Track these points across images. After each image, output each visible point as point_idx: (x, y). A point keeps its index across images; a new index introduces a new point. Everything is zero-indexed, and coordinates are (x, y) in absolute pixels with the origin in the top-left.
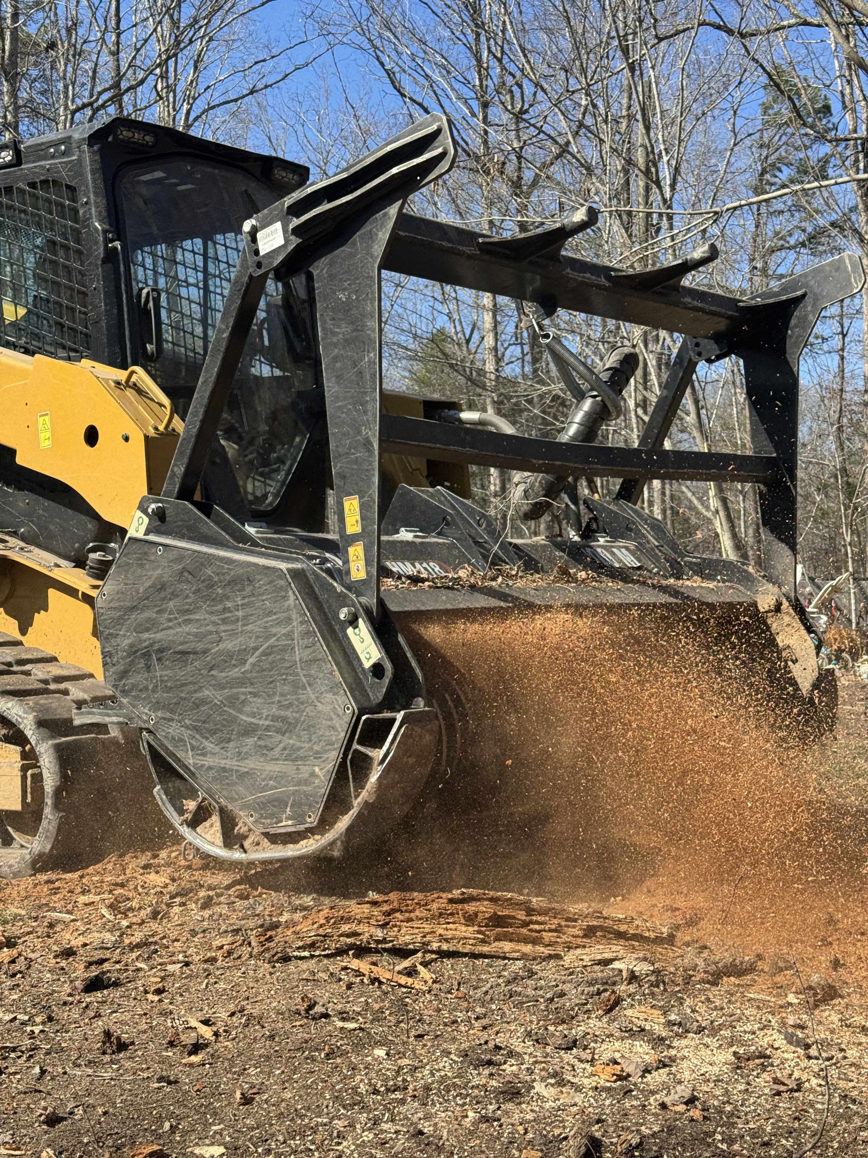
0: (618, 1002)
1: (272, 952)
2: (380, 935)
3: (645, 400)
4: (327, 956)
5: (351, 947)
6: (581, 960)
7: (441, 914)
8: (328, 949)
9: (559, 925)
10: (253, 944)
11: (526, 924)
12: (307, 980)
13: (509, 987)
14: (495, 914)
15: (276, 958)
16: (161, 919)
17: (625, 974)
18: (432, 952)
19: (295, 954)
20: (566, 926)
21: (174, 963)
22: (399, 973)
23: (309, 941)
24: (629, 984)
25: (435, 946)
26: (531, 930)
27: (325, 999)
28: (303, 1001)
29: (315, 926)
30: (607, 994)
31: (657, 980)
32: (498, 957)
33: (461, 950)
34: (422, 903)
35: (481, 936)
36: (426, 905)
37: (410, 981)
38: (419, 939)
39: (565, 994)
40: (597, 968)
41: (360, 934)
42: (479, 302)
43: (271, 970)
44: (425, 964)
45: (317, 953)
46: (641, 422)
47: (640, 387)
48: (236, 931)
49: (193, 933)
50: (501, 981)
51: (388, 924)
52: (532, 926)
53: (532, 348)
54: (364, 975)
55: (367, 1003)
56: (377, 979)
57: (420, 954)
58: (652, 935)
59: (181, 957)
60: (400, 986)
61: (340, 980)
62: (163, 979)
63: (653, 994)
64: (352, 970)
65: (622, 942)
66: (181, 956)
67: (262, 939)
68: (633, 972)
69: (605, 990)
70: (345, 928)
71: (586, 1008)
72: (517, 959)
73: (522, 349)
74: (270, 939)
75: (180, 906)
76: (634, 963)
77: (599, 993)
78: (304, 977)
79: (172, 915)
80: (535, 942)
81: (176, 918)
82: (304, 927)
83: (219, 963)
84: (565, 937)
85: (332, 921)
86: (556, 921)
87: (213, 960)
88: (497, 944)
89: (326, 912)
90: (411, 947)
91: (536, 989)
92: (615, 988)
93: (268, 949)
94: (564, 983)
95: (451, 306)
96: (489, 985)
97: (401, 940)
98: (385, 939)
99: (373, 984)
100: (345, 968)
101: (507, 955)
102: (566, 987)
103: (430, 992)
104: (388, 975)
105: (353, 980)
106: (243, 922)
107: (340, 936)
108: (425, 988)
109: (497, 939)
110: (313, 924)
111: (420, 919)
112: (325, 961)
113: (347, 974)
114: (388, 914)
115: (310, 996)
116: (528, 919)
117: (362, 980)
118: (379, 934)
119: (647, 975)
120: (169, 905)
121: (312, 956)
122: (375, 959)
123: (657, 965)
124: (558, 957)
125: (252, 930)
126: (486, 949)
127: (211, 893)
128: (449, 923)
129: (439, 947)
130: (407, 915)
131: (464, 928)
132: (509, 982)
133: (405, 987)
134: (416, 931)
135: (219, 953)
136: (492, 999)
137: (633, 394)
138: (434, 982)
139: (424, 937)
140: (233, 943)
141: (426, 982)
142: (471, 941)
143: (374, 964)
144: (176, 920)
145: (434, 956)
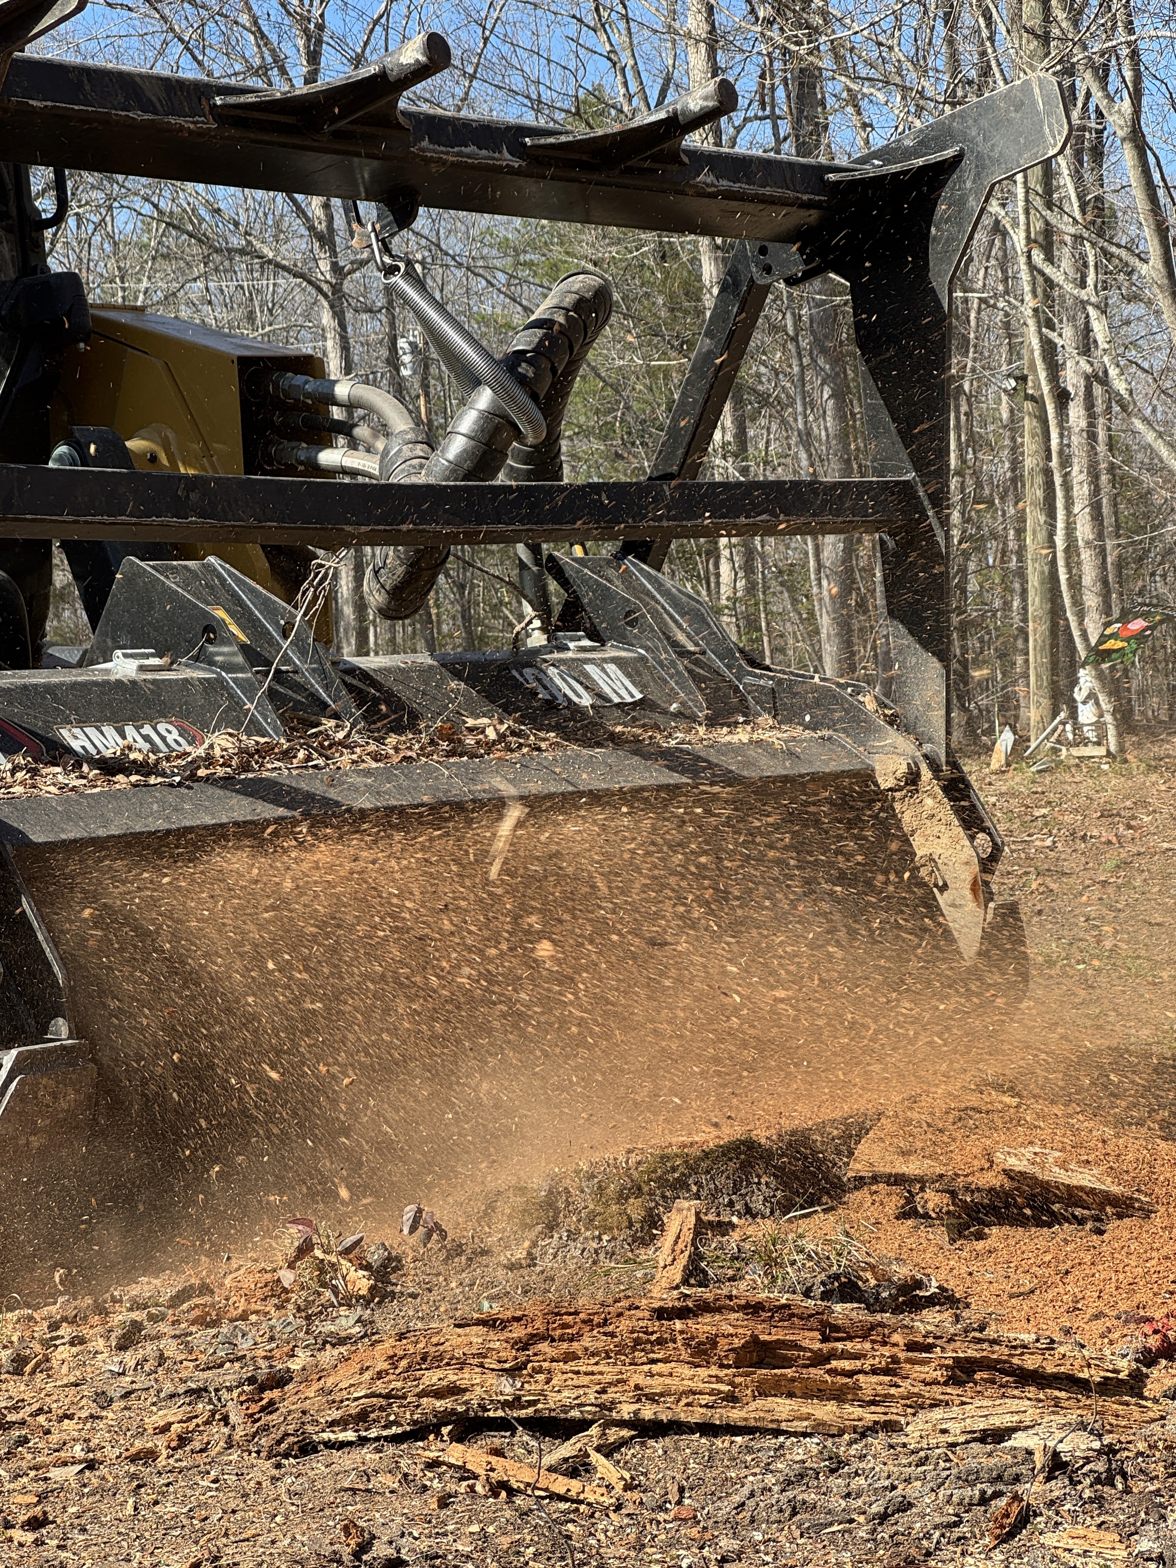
0: (1025, 1518)
1: (277, 1435)
2: (508, 1390)
3: (1049, 231)
4: (397, 1439)
5: (445, 1418)
6: (944, 1431)
7: (637, 1342)
8: (396, 1423)
9: (895, 1359)
10: (233, 1419)
11: (820, 1360)
12: (354, 1491)
13: (790, 1494)
14: (755, 1339)
15: (284, 1446)
16: (33, 1372)
17: (1039, 1459)
18: (622, 1424)
19: (325, 1436)
20: (909, 1361)
21: (65, 1464)
22: (551, 1469)
23: (354, 1409)
24: (1048, 1479)
25: (626, 1411)
26: (832, 1372)
27: (395, 1528)
28: (348, 1534)
29: (367, 1376)
30: (1002, 1502)
31: (1109, 1470)
32: (764, 1431)
33: (683, 1417)
34: (596, 1319)
35: (726, 1388)
36: (605, 1323)
37: (575, 1486)
38: (592, 1398)
39: (910, 1505)
40: (976, 1447)
41: (465, 1390)
42: (677, 25)
43: (275, 1472)
44: (608, 1450)
45: (373, 1433)
46: (1040, 279)
47: (1038, 202)
48: (198, 1393)
49: (103, 1400)
50: (770, 1479)
51: (524, 1365)
52: (834, 1363)
53: (797, 125)
54: (476, 1477)
55: (485, 1536)
56: (503, 1485)
57: (594, 1430)
58: (1097, 1376)
59: (78, 1451)
60: (554, 1497)
61: (425, 1488)
62: (42, 1497)
63: (1099, 1500)
64: (450, 1466)
65: (1031, 1391)
66: (78, 1448)
67: (254, 1408)
68: (1056, 1454)
69: (997, 1495)
70: (432, 1378)
71: (957, 1532)
72: (805, 1435)
73: (775, 127)
74: (270, 1407)
75: (72, 1344)
76: (1059, 1435)
77: (984, 1500)
78: (346, 1485)
79: (55, 1363)
80: (840, 1396)
81: (65, 1369)
82: (343, 1377)
83: (162, 1461)
84: (906, 1384)
85: (404, 1363)
86: (886, 1351)
87: (150, 1455)
88: (760, 1403)
89: (388, 1345)
90: (575, 1414)
91: (848, 1495)
92: (1020, 1488)
93: (266, 1428)
94: (908, 1481)
95: (615, 38)
96: (746, 1491)
97: (554, 1400)
98: (518, 1398)
99: (496, 1495)
100: (432, 1465)
101: (784, 1426)
102: (914, 1490)
103: (618, 1508)
104: (528, 1476)
105: (452, 1487)
106: (209, 1374)
107: (420, 1395)
108: (607, 1501)
109: (763, 1391)
110: (362, 1371)
111: (593, 1355)
112: (391, 1450)
113: (440, 1476)
114: (523, 1345)
115: (361, 1523)
116: (826, 1347)
117: (472, 1488)
118: (507, 1388)
119: (1088, 1460)
120: (49, 1344)
121: (363, 1441)
122: (497, 1442)
123: (1107, 1439)
124: (891, 1427)
125: (229, 1389)
126: (736, 1415)
127: (137, 1316)
128: (653, 1362)
129: (636, 1413)
130: (565, 1345)
131: (687, 1371)
132: (789, 1483)
133: (562, 1498)
134: (585, 1380)
135: (161, 1442)
136: (752, 1521)
137: (1022, 218)
138: (628, 1487)
139: (604, 1391)
140: (190, 1419)
141: (609, 1487)
142: (705, 1399)
143: (498, 1452)
144: (65, 1374)
145: (626, 1433)
